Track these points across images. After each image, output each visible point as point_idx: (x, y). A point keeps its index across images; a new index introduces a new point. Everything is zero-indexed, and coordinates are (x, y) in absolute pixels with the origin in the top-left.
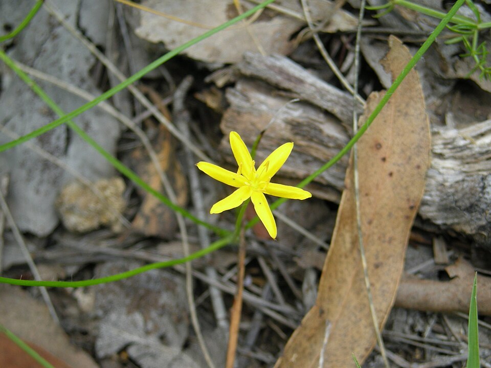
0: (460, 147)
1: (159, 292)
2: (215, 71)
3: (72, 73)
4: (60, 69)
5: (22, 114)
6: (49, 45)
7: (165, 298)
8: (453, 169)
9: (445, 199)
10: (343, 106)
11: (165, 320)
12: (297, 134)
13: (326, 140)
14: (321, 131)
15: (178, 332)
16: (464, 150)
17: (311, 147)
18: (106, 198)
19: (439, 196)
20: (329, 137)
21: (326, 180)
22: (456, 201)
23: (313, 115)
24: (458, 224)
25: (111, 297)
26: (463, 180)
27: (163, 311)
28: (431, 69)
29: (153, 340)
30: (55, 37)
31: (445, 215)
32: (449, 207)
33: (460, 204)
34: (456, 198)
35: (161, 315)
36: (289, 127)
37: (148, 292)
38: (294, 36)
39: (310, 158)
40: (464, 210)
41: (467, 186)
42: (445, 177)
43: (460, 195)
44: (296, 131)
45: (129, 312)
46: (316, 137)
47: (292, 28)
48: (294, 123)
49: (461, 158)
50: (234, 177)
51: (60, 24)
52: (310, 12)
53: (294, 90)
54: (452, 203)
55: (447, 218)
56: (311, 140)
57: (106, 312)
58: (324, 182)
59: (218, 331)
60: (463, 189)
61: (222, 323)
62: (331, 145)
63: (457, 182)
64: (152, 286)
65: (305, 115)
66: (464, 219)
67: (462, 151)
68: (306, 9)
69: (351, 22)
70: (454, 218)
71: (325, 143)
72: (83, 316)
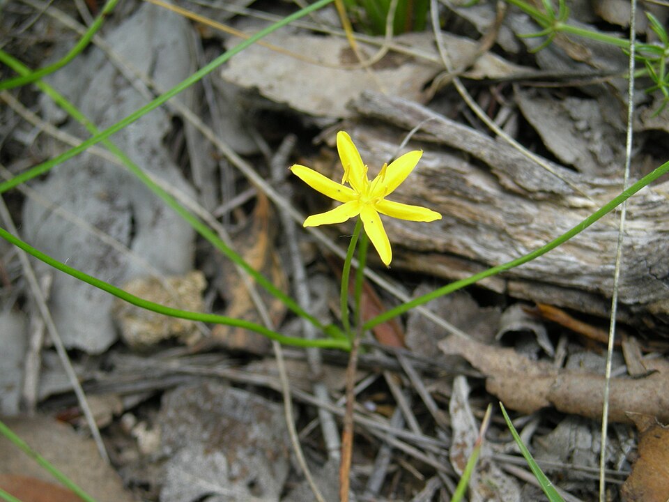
0: (652, 202)
1: (249, 424)
2: (326, 127)
3: (140, 142)
4: (125, 138)
5: (74, 199)
6: (112, 112)
7: (257, 432)
8: (644, 230)
9: (635, 266)
10: (492, 149)
11: (256, 460)
12: (432, 186)
13: (471, 191)
14: (464, 181)
15: (273, 474)
16: (658, 206)
17: (452, 204)
18: (180, 296)
19: (627, 263)
20: (475, 187)
21: (475, 253)
22: (650, 268)
23: (454, 163)
24: (655, 301)
25: (182, 428)
26: (659, 241)
27: (254, 448)
28: (610, 125)
29: (239, 490)
30: (120, 101)
31: (637, 289)
32: (641, 277)
33: (655, 271)
34: (650, 263)
35: (252, 454)
36: (422, 178)
37: (234, 422)
38: (428, 85)
39: (451, 221)
40: (663, 279)
41: (664, 247)
42: (634, 239)
43: (655, 259)
44: (431, 182)
45: (207, 452)
46: (459, 189)
47: (425, 75)
48: (429, 173)
49: (655, 216)
50: (339, 189)
51: (129, 84)
52: (449, 56)
53: (428, 130)
54: (644, 270)
55: (639, 295)
56: (452, 194)
57: (176, 449)
58: (472, 256)
59: (329, 465)
60: (658, 251)
61: (335, 455)
62: (479, 198)
63: (650, 243)
64: (238, 414)
65: (443, 165)
66: (662, 293)
67: (655, 207)
68: (443, 52)
69: (503, 68)
70: (649, 294)
71: (470, 197)
72: (144, 461)
